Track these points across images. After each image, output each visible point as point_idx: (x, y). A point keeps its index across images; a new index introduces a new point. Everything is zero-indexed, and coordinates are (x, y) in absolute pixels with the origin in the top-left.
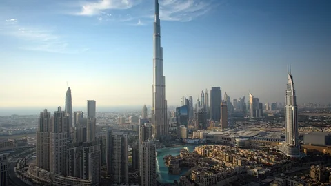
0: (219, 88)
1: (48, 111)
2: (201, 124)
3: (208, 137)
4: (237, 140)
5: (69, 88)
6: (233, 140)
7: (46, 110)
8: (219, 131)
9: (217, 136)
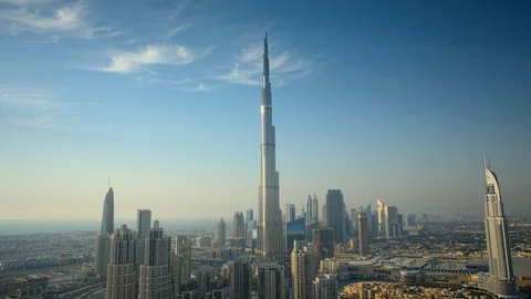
0: (339, 191)
1: (128, 227)
2: (325, 249)
3: (351, 269)
4: (402, 273)
5: (111, 189)
6: (394, 274)
7: (125, 226)
8: (361, 260)
9: (365, 268)
